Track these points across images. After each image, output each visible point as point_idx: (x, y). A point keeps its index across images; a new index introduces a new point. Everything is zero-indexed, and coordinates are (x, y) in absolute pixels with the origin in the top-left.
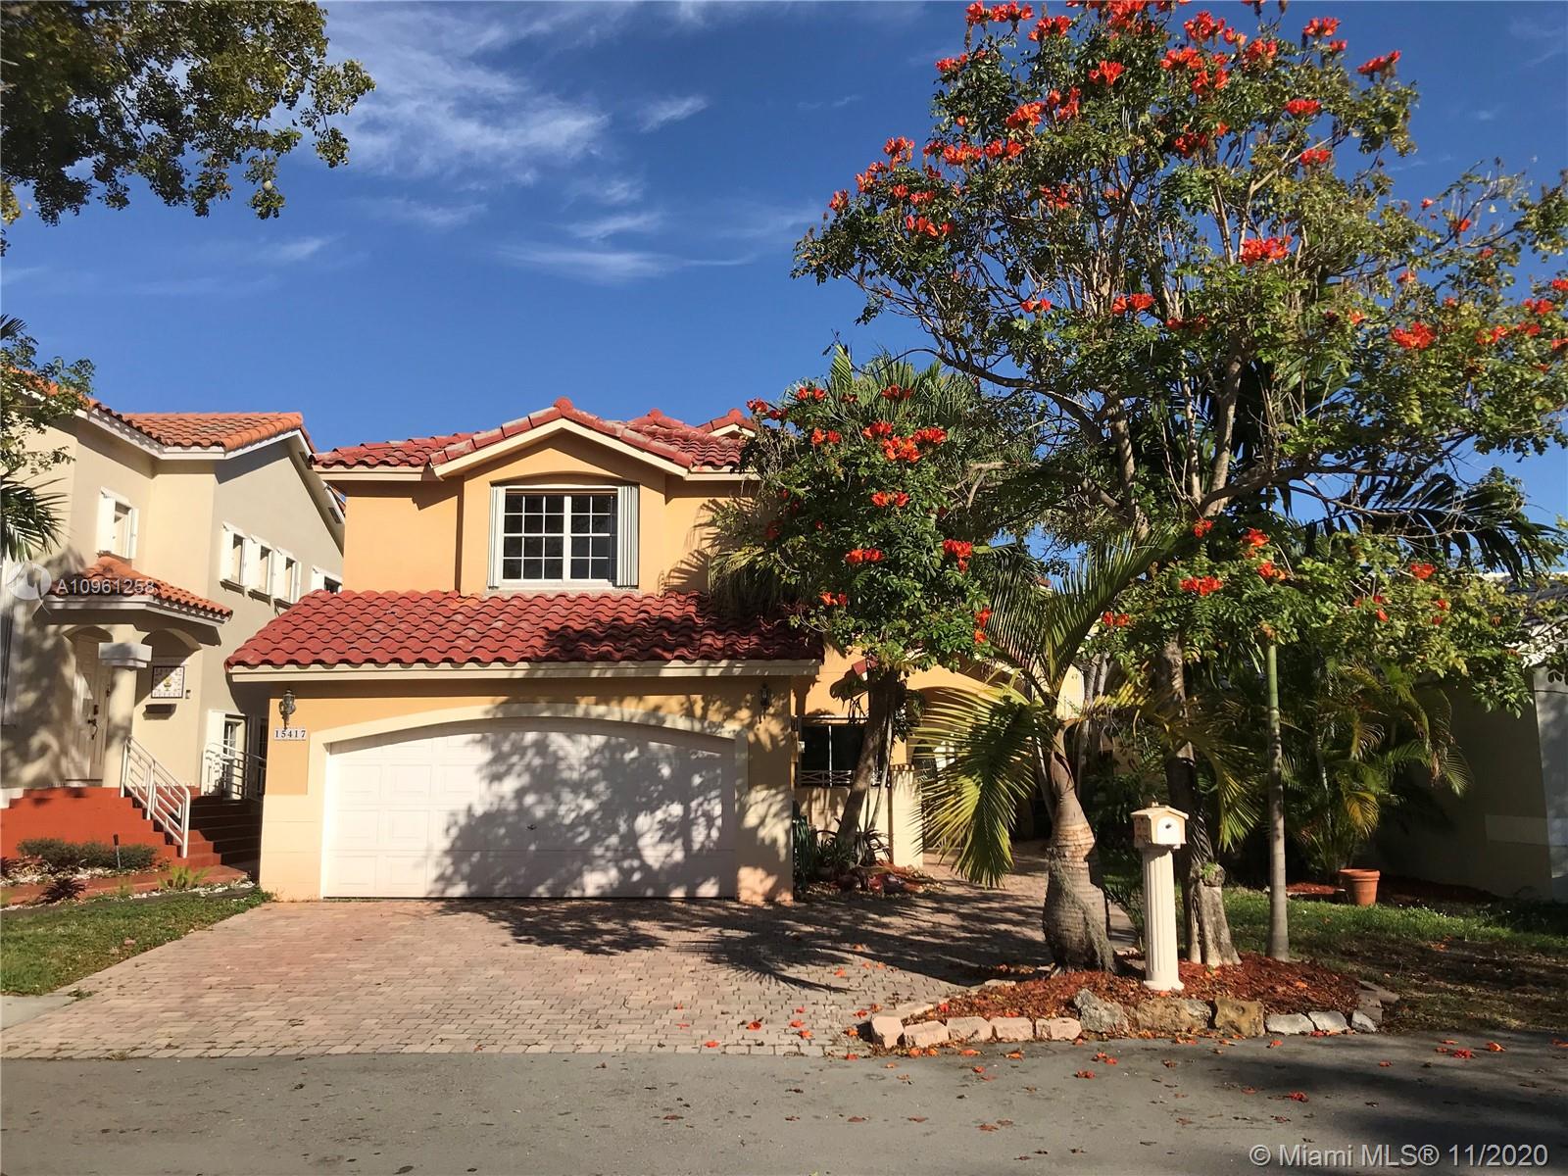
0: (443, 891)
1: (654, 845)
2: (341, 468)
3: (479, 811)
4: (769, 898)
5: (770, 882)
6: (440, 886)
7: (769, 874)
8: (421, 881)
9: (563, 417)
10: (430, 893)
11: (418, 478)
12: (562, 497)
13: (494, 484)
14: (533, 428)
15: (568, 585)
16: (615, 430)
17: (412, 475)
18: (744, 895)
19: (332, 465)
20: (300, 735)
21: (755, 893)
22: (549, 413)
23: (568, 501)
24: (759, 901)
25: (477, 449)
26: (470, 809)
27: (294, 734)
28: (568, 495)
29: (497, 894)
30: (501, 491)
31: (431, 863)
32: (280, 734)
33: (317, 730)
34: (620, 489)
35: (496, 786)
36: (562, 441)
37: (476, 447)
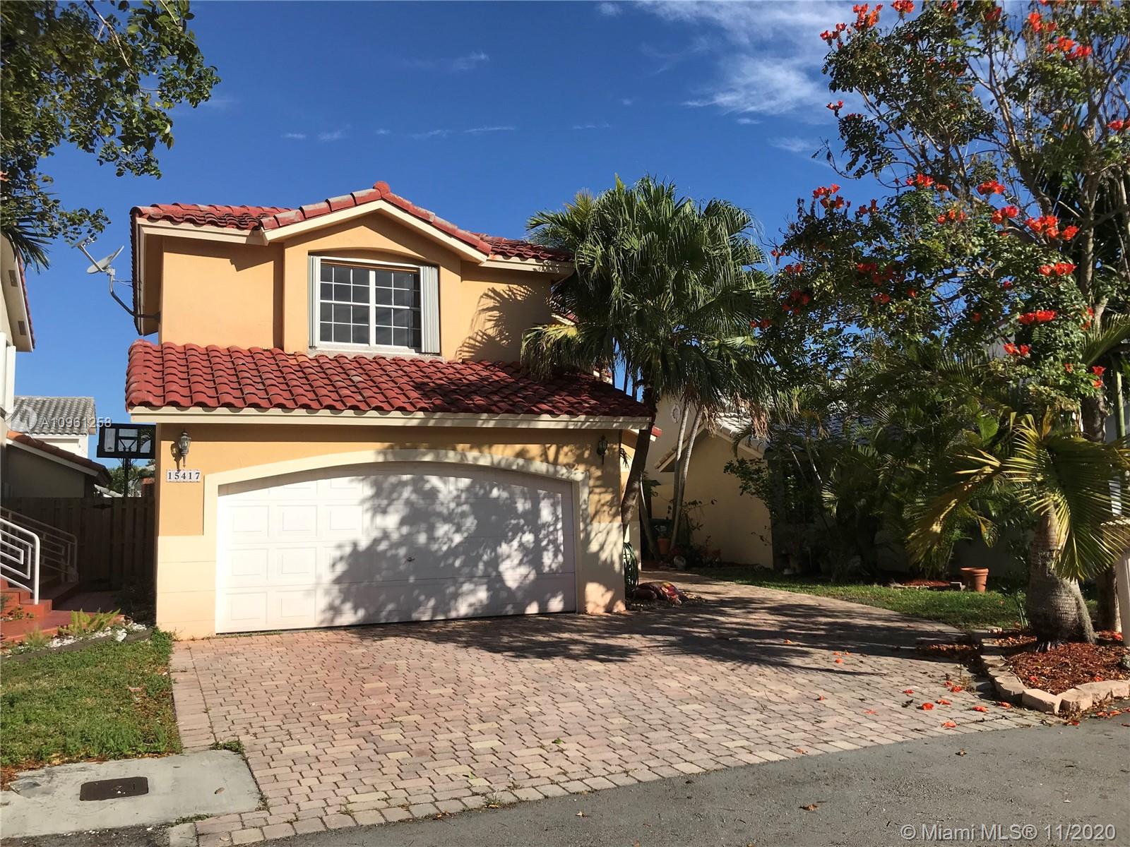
0: (332, 620)
1: (514, 568)
2: (167, 223)
3: (364, 544)
4: (609, 608)
5: (609, 596)
6: (329, 615)
7: (608, 590)
8: (310, 611)
9: (383, 199)
10: (322, 622)
11: (243, 240)
12: (368, 270)
13: (311, 253)
14: (356, 205)
15: (372, 349)
16: (428, 216)
17: (237, 237)
18: (590, 608)
19: (158, 220)
20: (194, 476)
21: (598, 606)
22: (371, 193)
23: (372, 275)
24: (601, 611)
25: (306, 219)
26: (355, 545)
27: (187, 476)
28: (372, 269)
29: (383, 621)
30: (318, 260)
31: (320, 592)
32: (173, 476)
33: (212, 472)
34: (421, 268)
35: (379, 520)
36: (377, 221)
37: (305, 217)
